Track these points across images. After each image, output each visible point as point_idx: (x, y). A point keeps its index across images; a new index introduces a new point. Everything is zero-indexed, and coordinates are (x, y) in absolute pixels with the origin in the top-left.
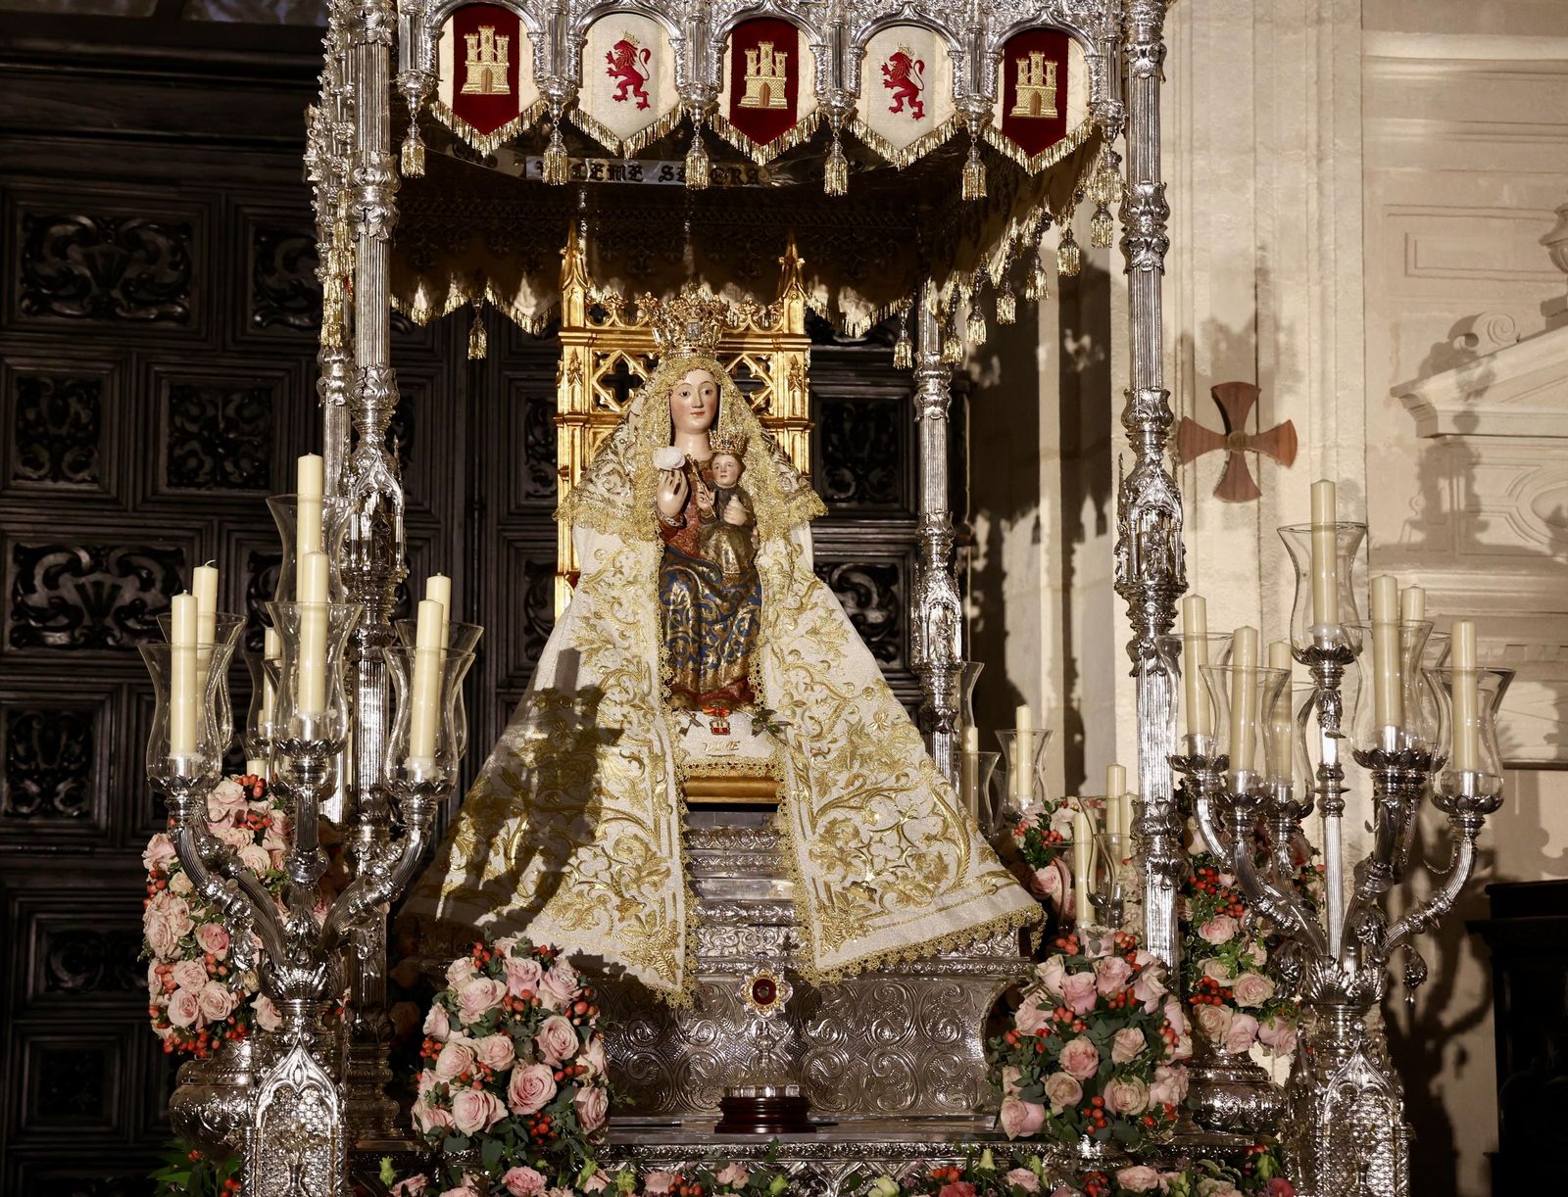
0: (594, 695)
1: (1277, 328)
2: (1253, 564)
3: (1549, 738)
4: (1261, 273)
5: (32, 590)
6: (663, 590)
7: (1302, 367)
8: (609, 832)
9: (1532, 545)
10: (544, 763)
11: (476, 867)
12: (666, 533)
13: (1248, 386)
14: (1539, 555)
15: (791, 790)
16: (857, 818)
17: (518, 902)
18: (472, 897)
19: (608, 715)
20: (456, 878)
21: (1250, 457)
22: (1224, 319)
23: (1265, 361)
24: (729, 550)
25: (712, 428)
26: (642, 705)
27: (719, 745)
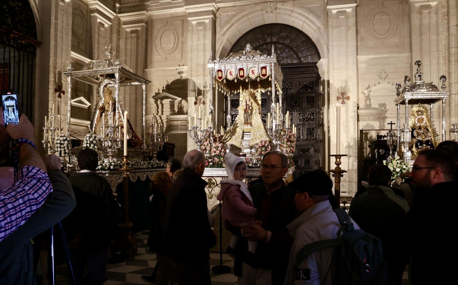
0: (237, 124)
1: (348, 86)
2: (345, 111)
3: (379, 127)
4: (346, 81)
6: (244, 115)
7: (351, 90)
8: (236, 134)
9: (377, 107)
10: (233, 129)
12: (245, 110)
13: (344, 93)
14: (377, 108)
15: (252, 130)
16: (257, 133)
19: (238, 125)
21: (345, 100)
22: (342, 86)
23: (346, 90)
24: (250, 111)
25: (250, 101)
26: (241, 124)
27: (247, 127)
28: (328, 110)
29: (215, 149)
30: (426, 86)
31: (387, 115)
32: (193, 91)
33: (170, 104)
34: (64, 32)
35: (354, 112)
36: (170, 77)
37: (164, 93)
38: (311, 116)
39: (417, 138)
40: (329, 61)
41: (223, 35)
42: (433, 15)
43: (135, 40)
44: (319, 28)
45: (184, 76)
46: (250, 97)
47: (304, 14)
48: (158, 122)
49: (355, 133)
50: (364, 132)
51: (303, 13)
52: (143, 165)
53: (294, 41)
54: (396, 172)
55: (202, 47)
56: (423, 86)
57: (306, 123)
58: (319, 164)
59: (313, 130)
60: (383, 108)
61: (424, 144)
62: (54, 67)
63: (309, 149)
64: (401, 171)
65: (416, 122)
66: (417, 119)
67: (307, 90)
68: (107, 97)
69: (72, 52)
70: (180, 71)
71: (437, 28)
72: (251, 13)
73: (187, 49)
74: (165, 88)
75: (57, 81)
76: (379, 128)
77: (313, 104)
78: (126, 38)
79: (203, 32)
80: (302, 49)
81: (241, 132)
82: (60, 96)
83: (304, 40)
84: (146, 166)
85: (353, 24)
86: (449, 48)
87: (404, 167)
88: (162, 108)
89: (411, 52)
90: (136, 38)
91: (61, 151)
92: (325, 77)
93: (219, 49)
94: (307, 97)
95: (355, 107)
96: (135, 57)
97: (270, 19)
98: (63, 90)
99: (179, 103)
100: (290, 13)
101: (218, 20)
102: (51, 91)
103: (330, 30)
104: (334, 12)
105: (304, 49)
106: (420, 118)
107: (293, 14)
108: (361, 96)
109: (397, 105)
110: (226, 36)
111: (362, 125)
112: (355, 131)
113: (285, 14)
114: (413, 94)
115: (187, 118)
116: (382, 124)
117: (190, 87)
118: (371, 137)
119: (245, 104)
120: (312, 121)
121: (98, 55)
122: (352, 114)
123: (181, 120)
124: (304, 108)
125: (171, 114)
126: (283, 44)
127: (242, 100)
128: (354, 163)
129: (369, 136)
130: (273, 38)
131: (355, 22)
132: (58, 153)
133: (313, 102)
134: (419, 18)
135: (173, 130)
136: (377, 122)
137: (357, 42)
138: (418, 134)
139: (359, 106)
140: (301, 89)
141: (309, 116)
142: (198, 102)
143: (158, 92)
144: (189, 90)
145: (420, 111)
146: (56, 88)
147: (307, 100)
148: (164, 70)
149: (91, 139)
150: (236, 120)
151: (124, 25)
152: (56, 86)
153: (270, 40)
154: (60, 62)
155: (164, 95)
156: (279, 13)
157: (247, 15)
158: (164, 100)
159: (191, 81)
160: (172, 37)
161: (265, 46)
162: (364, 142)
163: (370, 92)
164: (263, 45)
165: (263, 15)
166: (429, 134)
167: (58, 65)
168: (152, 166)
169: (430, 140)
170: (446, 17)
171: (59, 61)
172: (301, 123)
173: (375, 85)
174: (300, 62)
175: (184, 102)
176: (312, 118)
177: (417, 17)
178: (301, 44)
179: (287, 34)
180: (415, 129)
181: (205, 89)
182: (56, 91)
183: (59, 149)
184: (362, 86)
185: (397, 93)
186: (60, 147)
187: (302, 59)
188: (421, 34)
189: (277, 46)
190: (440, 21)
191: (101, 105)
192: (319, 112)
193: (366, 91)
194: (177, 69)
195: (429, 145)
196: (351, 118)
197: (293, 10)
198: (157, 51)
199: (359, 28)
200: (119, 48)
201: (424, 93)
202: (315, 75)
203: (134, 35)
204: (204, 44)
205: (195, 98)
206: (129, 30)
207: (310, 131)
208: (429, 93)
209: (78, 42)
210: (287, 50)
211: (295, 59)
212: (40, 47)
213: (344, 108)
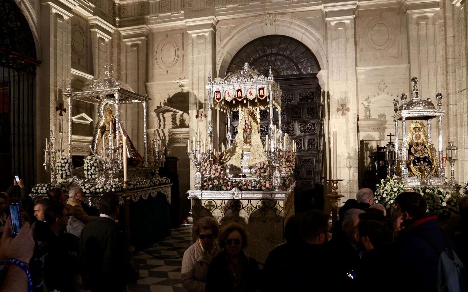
0: (237, 143)
1: (348, 98)
2: (345, 122)
3: (379, 137)
4: (346, 92)
6: (243, 134)
7: (351, 101)
8: (236, 154)
10: (232, 149)
12: (244, 129)
13: (344, 104)
14: (377, 119)
15: (251, 150)
16: (256, 152)
17: (227, 160)
21: (345, 111)
22: (342, 97)
23: (346, 101)
24: (249, 130)
25: (249, 120)
26: (241, 144)
27: (247, 147)
28: (328, 121)
29: (214, 172)
30: (422, 104)
31: (386, 126)
32: (194, 104)
33: (171, 117)
34: (64, 50)
35: (354, 123)
36: (172, 91)
37: (166, 106)
38: (312, 127)
39: (414, 155)
40: (328, 73)
41: (223, 48)
42: (430, 26)
43: (135, 54)
44: (318, 40)
45: (186, 89)
46: (249, 116)
47: (303, 26)
48: (160, 135)
49: (356, 144)
50: (364, 142)
51: (302, 25)
52: (145, 184)
53: (294, 52)
54: (394, 192)
55: (203, 61)
56: (420, 104)
57: (307, 134)
58: (321, 174)
59: (314, 141)
60: (383, 119)
61: (422, 160)
62: (55, 85)
63: (311, 160)
64: (398, 190)
65: (414, 138)
66: (414, 135)
67: (308, 101)
68: (108, 116)
70: (181, 84)
71: (434, 39)
72: (250, 25)
73: (187, 62)
74: (166, 102)
75: (58, 100)
76: (379, 139)
77: (313, 115)
78: (127, 52)
79: (203, 45)
80: (302, 61)
81: (241, 152)
82: (61, 114)
83: (303, 51)
84: (148, 185)
85: (352, 36)
86: (446, 59)
87: (402, 186)
88: (164, 121)
89: (409, 63)
90: (137, 51)
91: (62, 174)
92: (325, 88)
93: (219, 62)
94: (308, 108)
95: (355, 118)
96: (136, 71)
97: (270, 30)
98: (64, 108)
99: (181, 117)
100: (289, 25)
101: (218, 33)
102: (52, 109)
103: (329, 41)
104: (333, 23)
105: (303, 60)
106: (417, 134)
107: (292, 26)
108: (361, 107)
109: (395, 121)
110: (227, 49)
111: (363, 136)
112: (356, 142)
113: (284, 26)
114: (410, 112)
115: (189, 131)
116: (382, 134)
117: (192, 100)
118: (371, 147)
119: (244, 123)
120: (313, 132)
121: (99, 70)
122: (352, 126)
123: (183, 133)
124: (304, 119)
125: (173, 128)
126: (283, 55)
127: (241, 118)
128: (355, 174)
129: (369, 146)
130: (273, 49)
131: (354, 34)
132: (60, 175)
133: (314, 113)
134: (416, 28)
135: (176, 143)
136: (377, 132)
137: (356, 53)
138: (416, 152)
139: (359, 118)
140: (301, 100)
141: (310, 127)
142: (200, 115)
143: (159, 105)
144: (191, 104)
145: (417, 128)
146: (57, 107)
147: (307, 111)
148: (165, 84)
149: (92, 162)
150: (236, 140)
151: (124, 39)
152: (57, 105)
153: (270, 52)
154: (61, 80)
155: (166, 108)
156: (278, 25)
157: (246, 27)
158: (166, 113)
159: (193, 94)
160: (173, 50)
161: (265, 57)
162: (365, 152)
163: (370, 103)
164: (263, 56)
165: (262, 27)
166: (426, 151)
167: (59, 83)
168: (154, 183)
169: (428, 157)
170: (443, 28)
171: (59, 79)
172: (302, 133)
173: (375, 96)
174: (301, 74)
175: (185, 115)
176: (313, 128)
177: (415, 28)
178: (301, 55)
179: (287, 45)
180: (412, 146)
181: (206, 102)
182: (57, 109)
183: (60, 172)
184: (362, 97)
185: (395, 109)
186: (62, 170)
187: (302, 70)
188: (419, 46)
189: (277, 58)
190: (437, 31)
191: (102, 124)
192: (320, 123)
193: (366, 102)
194: (178, 82)
195: (427, 162)
196: (351, 129)
197: (292, 22)
198: (158, 64)
199: (357, 39)
200: (120, 62)
201: (421, 111)
202: (315, 86)
203: (134, 49)
204: (205, 58)
205: (196, 111)
206: (129, 44)
207: (311, 142)
208: (425, 110)
209: (78, 58)
210: (287, 62)
211: (295, 70)
212: (40, 66)
213: (344, 119)
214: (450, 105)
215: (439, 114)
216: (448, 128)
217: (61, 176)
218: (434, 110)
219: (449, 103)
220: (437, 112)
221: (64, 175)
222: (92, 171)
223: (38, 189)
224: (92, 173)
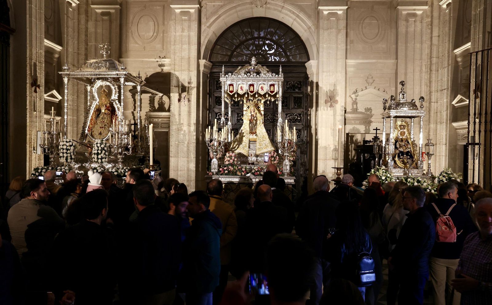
0: (243, 133)
1: (336, 90)
2: (333, 114)
3: (364, 131)
4: (335, 85)
5: (217, 117)
6: (249, 125)
7: (339, 94)
8: (243, 143)
9: (363, 111)
10: (239, 138)
11: (233, 146)
12: (250, 120)
13: (333, 96)
14: (364, 112)
15: (257, 140)
16: (262, 142)
17: (236, 149)
18: (232, 148)
19: (244, 135)
20: (231, 147)
21: (333, 103)
22: (331, 89)
23: (335, 94)
25: (254, 112)
26: (247, 134)
27: (253, 137)
28: (316, 113)
29: (229, 159)
30: (408, 105)
31: (372, 119)
32: (176, 86)
33: (149, 99)
34: (38, 17)
35: (342, 115)
36: (150, 70)
37: (143, 87)
38: (298, 117)
39: (399, 149)
40: (318, 63)
41: (209, 27)
42: (418, 24)
43: (107, 24)
44: (309, 28)
45: (166, 69)
46: (255, 109)
47: (295, 11)
48: (136, 119)
49: (342, 137)
50: (350, 135)
51: (293, 10)
53: (283, 37)
54: (382, 179)
55: (187, 40)
56: (406, 105)
57: (294, 124)
58: (305, 166)
60: (369, 113)
61: (405, 154)
62: (31, 58)
64: (386, 178)
65: (399, 135)
66: (399, 132)
67: (295, 90)
69: (45, 40)
70: (161, 64)
71: (421, 37)
72: (239, 5)
73: (168, 40)
76: (364, 132)
77: (300, 105)
78: (96, 21)
79: (187, 22)
80: (290, 47)
81: (247, 142)
82: (36, 91)
83: (293, 37)
85: (344, 27)
86: (431, 58)
87: (389, 175)
88: (141, 103)
89: (397, 59)
90: (109, 21)
91: (67, 157)
92: (313, 78)
93: (204, 42)
94: (295, 98)
95: (342, 111)
97: (259, 12)
98: (38, 84)
99: (160, 99)
100: (280, 9)
101: (203, 10)
102: (28, 86)
103: (321, 32)
104: (326, 13)
105: (292, 47)
106: (402, 131)
107: (284, 11)
108: (349, 100)
109: (383, 118)
110: (213, 28)
111: (349, 128)
112: (342, 135)
113: (275, 10)
114: (397, 112)
115: (170, 116)
116: (367, 128)
117: (174, 82)
118: (356, 140)
119: (250, 114)
120: (299, 122)
122: (340, 117)
123: (162, 118)
124: (291, 108)
125: (150, 111)
126: (271, 40)
129: (354, 139)
130: (261, 33)
131: (345, 25)
133: (301, 103)
134: (405, 24)
136: (363, 126)
137: (346, 45)
138: (400, 146)
139: (346, 110)
140: (289, 88)
141: (296, 117)
142: (182, 99)
144: (172, 86)
145: (402, 125)
146: (32, 82)
147: (294, 100)
148: (143, 62)
150: (242, 130)
151: (92, 4)
152: (32, 80)
153: (258, 35)
154: (35, 52)
155: (143, 89)
156: (269, 8)
157: (235, 7)
158: (143, 94)
159: (175, 75)
160: (151, 24)
161: (253, 40)
162: (350, 145)
163: (357, 96)
164: (250, 39)
165: (252, 8)
166: (409, 146)
167: (33, 56)
169: (410, 151)
170: (430, 26)
173: (362, 90)
174: (289, 61)
176: (299, 118)
177: (404, 24)
178: (290, 42)
179: (276, 29)
180: (398, 141)
181: (190, 85)
182: (32, 85)
183: (65, 155)
184: (350, 90)
185: (384, 108)
186: (67, 153)
187: (291, 57)
189: (265, 42)
190: (424, 30)
192: (306, 113)
193: (354, 95)
194: (157, 61)
195: (409, 156)
196: (339, 121)
197: (283, 7)
198: (133, 38)
199: (348, 30)
200: (88, 31)
201: (406, 111)
202: (303, 75)
203: (105, 18)
204: (189, 36)
205: (178, 94)
206: (99, 11)
208: (410, 111)
209: (47, 26)
210: (275, 47)
211: (284, 57)
212: (13, 35)
213: (332, 111)
214: (432, 102)
215: (421, 115)
216: (429, 125)
217: (66, 159)
218: (417, 111)
219: (431, 101)
220: (419, 113)
221: (69, 158)
222: (102, 155)
223: (41, 172)
224: (102, 157)
